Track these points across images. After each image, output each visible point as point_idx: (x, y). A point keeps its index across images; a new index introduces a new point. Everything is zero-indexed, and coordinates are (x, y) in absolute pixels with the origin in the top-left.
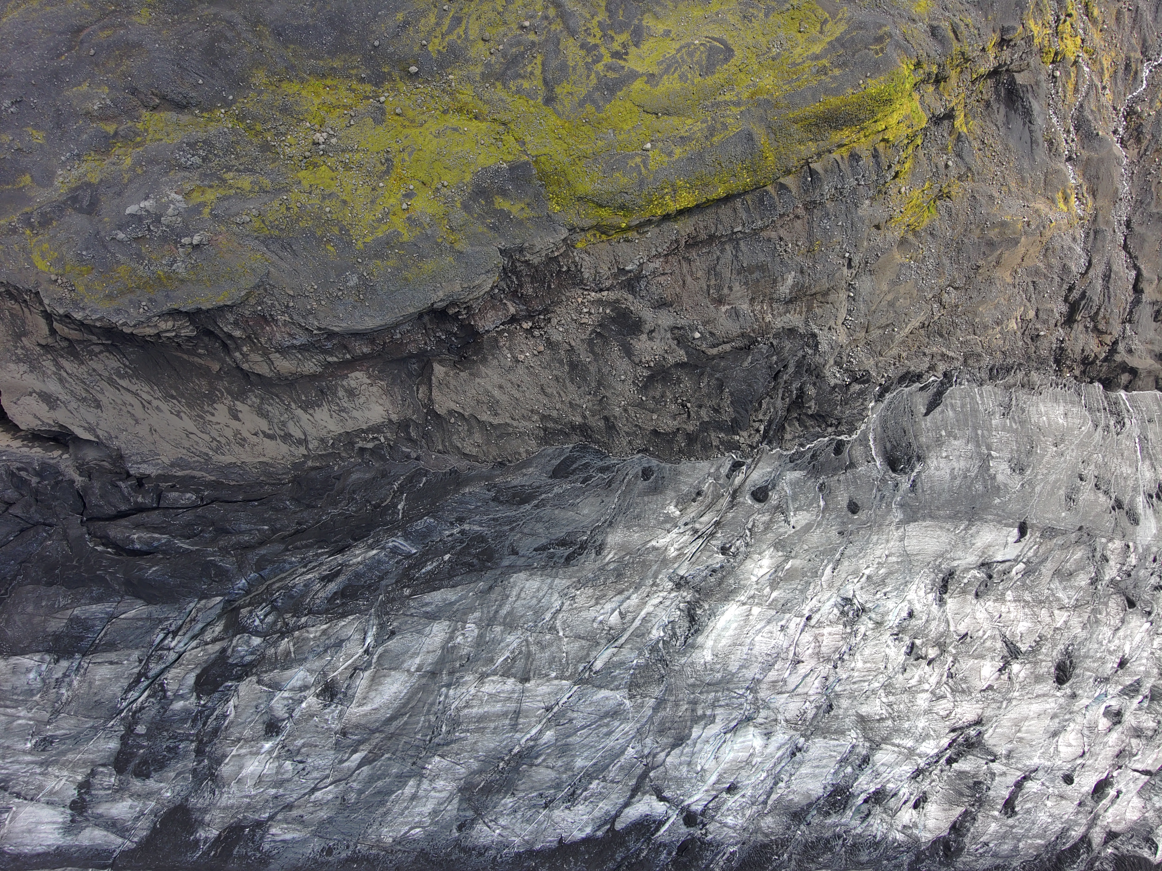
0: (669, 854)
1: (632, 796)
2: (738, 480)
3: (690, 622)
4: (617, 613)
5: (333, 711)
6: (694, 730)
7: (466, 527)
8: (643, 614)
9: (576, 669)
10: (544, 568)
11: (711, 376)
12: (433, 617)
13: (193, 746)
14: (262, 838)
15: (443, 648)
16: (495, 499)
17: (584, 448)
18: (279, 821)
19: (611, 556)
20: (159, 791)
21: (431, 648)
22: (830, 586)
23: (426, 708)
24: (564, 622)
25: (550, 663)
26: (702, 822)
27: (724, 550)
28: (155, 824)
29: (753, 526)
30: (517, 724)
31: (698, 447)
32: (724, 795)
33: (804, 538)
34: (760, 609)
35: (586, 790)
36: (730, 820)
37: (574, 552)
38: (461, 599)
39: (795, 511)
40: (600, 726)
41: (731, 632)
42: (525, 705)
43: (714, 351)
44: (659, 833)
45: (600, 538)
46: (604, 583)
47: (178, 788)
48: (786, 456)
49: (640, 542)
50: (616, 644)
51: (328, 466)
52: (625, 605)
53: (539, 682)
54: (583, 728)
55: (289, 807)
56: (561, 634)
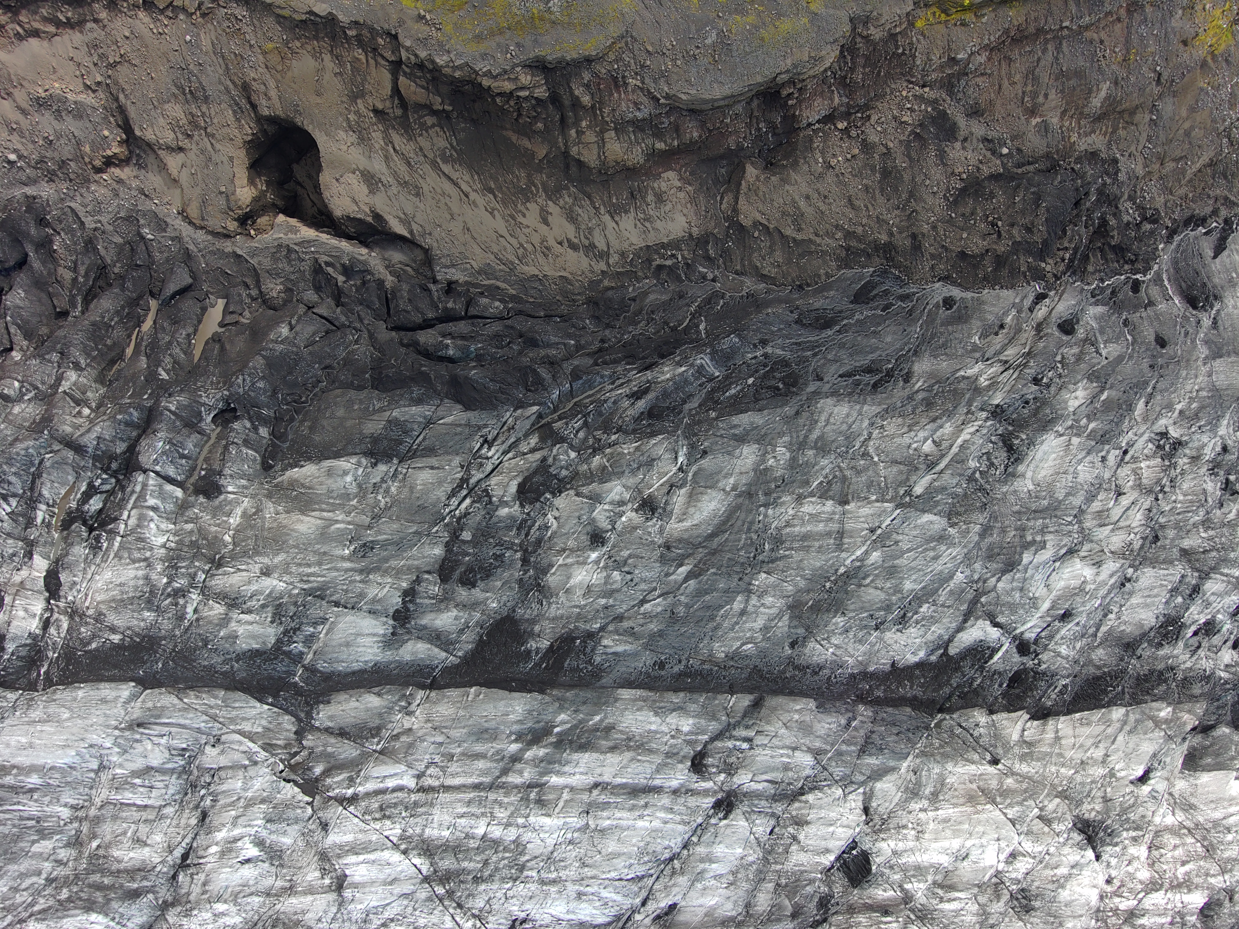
0: (1000, 685)
1: (965, 621)
2: (1041, 312)
3: (1008, 451)
4: (929, 441)
5: (655, 525)
6: (1025, 555)
7: (769, 350)
8: (959, 441)
9: (897, 493)
10: (850, 394)
11: (1027, 189)
12: (741, 440)
13: (519, 555)
14: (593, 650)
15: (755, 470)
16: (798, 322)
17: (884, 273)
18: (611, 632)
19: (920, 384)
20: (484, 602)
21: (743, 470)
22: (1145, 419)
23: (746, 526)
24: (877, 449)
25: (869, 487)
26: (1035, 651)
27: (1036, 381)
28: (481, 637)
29: (1063, 358)
30: (842, 544)
31: (1005, 272)
32: (1056, 623)
33: (1117, 369)
34: (1079, 440)
35: (916, 613)
36: (1063, 650)
37: (881, 380)
38: (767, 423)
39: (1106, 342)
40: (926, 550)
41: (1051, 463)
42: (849, 525)
43: (1020, 171)
44: (992, 661)
45: (906, 367)
46: (913, 412)
47: (505, 598)
48: (1088, 291)
49: (949, 370)
50: (934, 471)
51: (623, 286)
52: (938, 434)
53: (859, 504)
54: (909, 550)
55: (620, 618)
56: (876, 459)
